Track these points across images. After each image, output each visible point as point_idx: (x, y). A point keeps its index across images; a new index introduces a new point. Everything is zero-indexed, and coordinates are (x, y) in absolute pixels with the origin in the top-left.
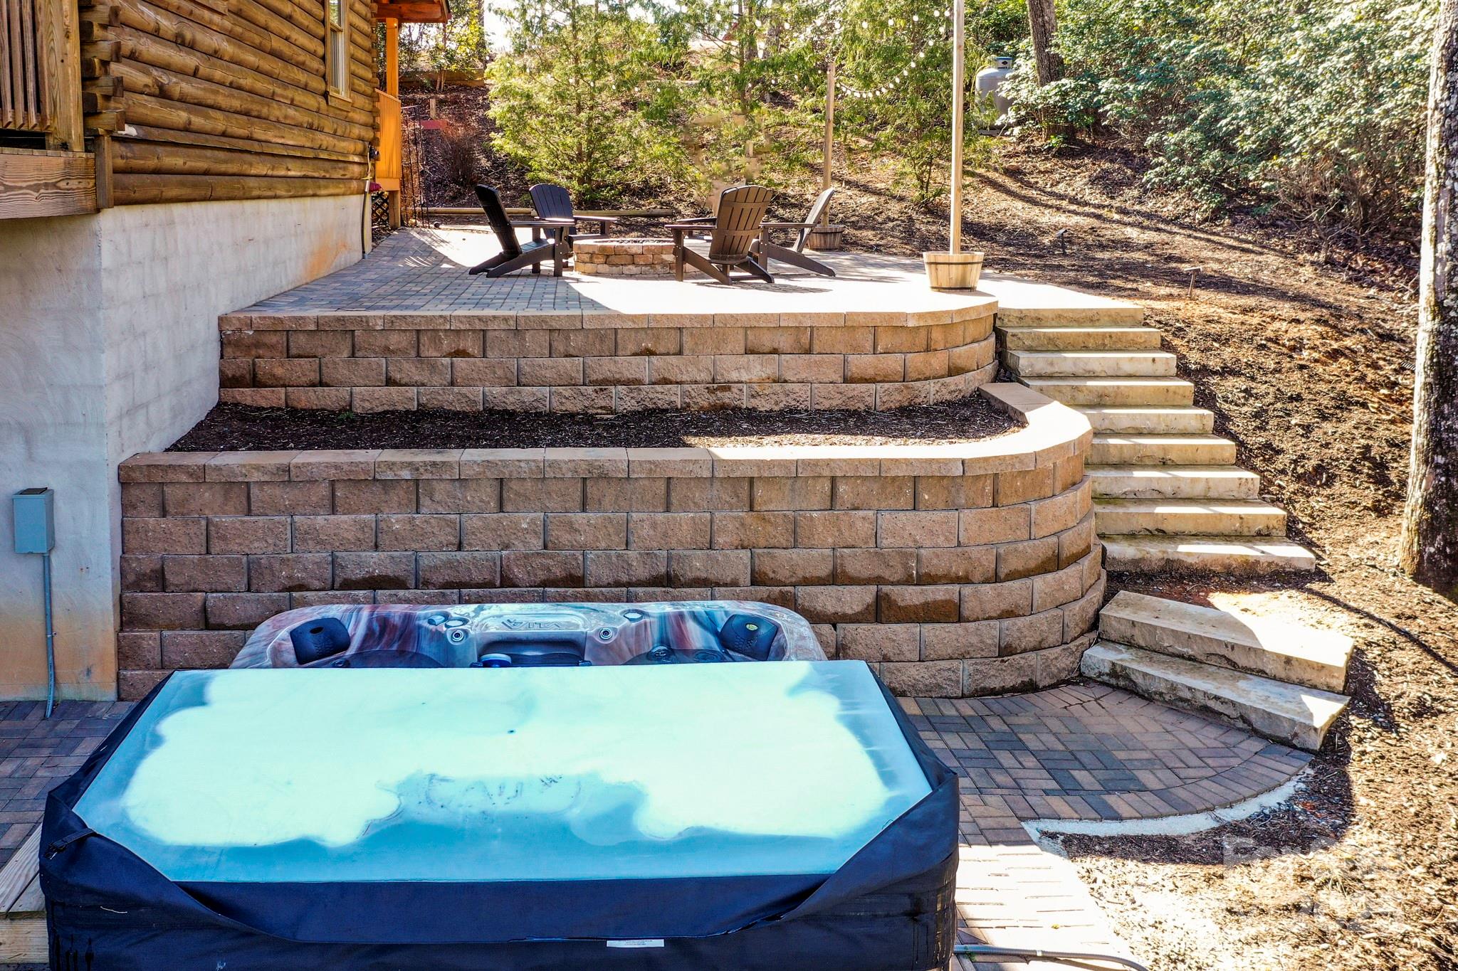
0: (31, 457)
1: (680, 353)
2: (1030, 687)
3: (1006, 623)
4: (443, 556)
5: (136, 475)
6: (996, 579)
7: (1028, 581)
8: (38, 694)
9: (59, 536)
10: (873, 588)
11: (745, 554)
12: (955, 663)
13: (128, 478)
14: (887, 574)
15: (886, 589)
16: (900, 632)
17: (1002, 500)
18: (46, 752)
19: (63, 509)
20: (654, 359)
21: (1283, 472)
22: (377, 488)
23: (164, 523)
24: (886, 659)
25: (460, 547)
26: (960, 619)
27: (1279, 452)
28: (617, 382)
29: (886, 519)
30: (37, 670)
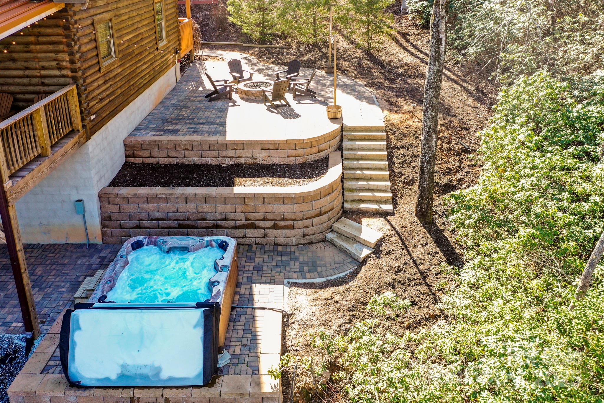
0: (78, 193)
1: (244, 149)
2: (311, 243)
3: (305, 229)
4: (173, 214)
5: (102, 195)
6: (303, 219)
7: (311, 220)
8: (85, 242)
9: (86, 210)
10: (273, 222)
11: (243, 214)
12: (292, 238)
13: (100, 196)
14: (277, 218)
15: (276, 222)
16: (279, 231)
17: (305, 201)
18: (87, 258)
19: (86, 204)
20: (237, 151)
21: (401, 181)
22: (157, 199)
23: (109, 206)
24: (276, 237)
25: (177, 212)
26: (294, 229)
27: (403, 175)
28: (227, 157)
29: (276, 206)
30: (84, 237)
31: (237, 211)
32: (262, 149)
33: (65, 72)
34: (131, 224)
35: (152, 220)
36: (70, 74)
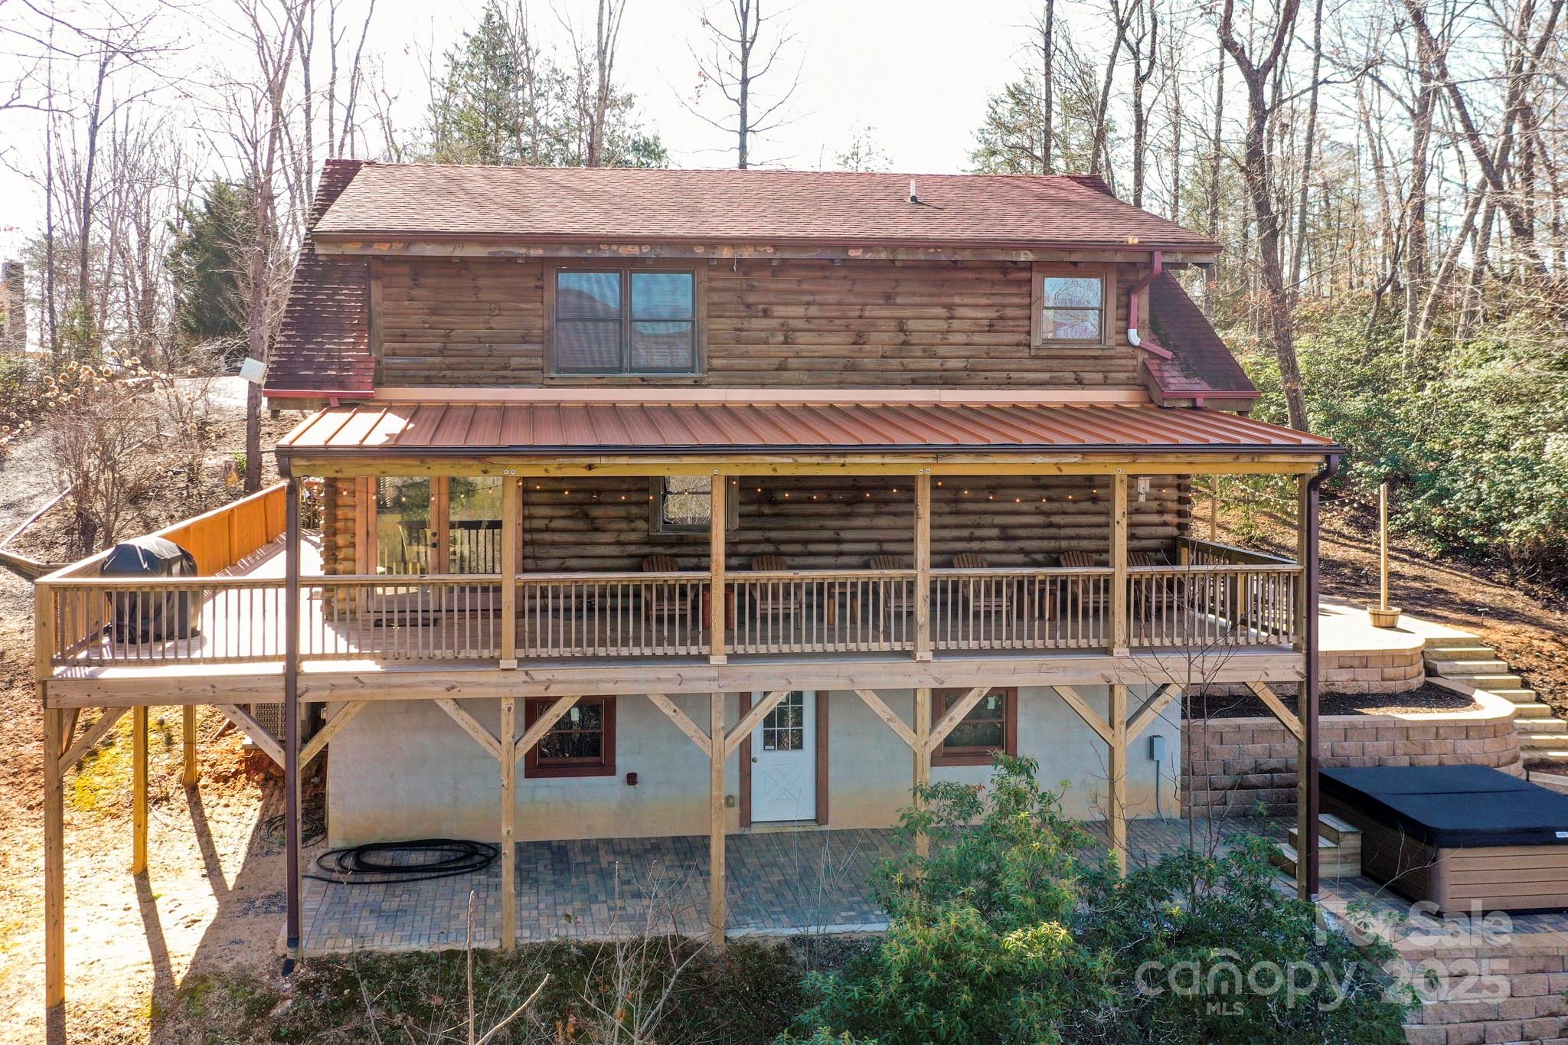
23: (1192, 748)
29: (1458, 743)
30: (1155, 811)
31: (1398, 752)
32: (1340, 667)
33: (1168, 518)
34: (1226, 780)
35: (1262, 772)
36: (1176, 520)
